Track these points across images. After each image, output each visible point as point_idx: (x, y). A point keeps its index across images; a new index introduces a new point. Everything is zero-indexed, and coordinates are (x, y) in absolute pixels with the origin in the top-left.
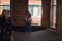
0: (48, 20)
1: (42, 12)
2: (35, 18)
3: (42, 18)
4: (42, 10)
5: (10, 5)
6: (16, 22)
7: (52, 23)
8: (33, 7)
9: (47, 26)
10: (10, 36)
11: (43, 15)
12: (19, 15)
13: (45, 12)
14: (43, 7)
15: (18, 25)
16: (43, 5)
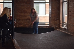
0: (58, 19)
1: (51, 9)
2: (42, 17)
3: (51, 16)
4: (51, 7)
5: (11, 2)
6: (19, 23)
7: (62, 23)
8: (39, 4)
9: (57, 26)
10: (13, 39)
11: (51, 14)
12: (22, 14)
13: (53, 9)
14: (52, 4)
15: (21, 26)
16: (51, 2)
